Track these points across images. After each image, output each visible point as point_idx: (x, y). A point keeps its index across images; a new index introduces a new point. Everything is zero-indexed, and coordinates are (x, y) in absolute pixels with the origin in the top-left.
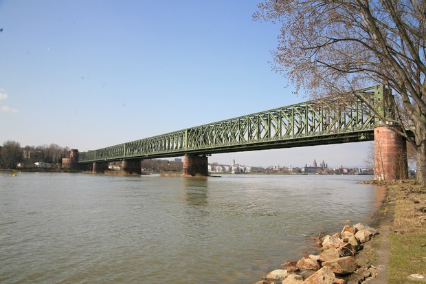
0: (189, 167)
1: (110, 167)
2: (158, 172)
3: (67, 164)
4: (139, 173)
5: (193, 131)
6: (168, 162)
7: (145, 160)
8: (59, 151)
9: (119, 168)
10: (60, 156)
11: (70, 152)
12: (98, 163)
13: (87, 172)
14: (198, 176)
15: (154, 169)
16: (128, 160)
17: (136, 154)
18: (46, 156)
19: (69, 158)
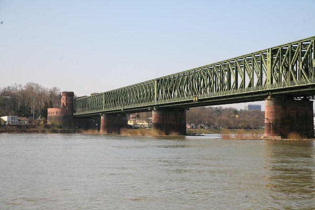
0: (276, 120)
1: (130, 123)
2: (216, 130)
3: (56, 118)
4: (183, 132)
6: (236, 112)
7: (193, 109)
8: (42, 95)
9: (146, 124)
10: (43, 105)
11: (60, 97)
12: (109, 115)
13: (90, 132)
14: (293, 138)
15: (209, 125)
16: (161, 109)
17: (175, 98)
18: (19, 104)
19: (58, 107)
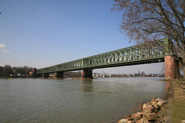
0: (84, 75)
1: (50, 76)
2: (71, 77)
3: (32, 74)
4: (63, 78)
5: (86, 59)
6: (75, 73)
7: (65, 72)
8: (28, 69)
9: (54, 76)
10: (28, 71)
11: (33, 69)
12: (45, 74)
13: (40, 78)
14: (88, 79)
15: (69, 76)
16: (57, 72)
17: (61, 70)
18: (22, 71)
19: (32, 72)
